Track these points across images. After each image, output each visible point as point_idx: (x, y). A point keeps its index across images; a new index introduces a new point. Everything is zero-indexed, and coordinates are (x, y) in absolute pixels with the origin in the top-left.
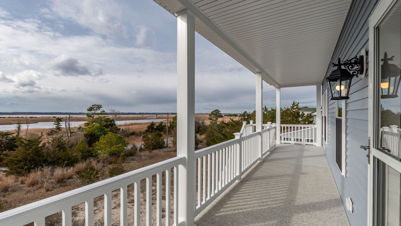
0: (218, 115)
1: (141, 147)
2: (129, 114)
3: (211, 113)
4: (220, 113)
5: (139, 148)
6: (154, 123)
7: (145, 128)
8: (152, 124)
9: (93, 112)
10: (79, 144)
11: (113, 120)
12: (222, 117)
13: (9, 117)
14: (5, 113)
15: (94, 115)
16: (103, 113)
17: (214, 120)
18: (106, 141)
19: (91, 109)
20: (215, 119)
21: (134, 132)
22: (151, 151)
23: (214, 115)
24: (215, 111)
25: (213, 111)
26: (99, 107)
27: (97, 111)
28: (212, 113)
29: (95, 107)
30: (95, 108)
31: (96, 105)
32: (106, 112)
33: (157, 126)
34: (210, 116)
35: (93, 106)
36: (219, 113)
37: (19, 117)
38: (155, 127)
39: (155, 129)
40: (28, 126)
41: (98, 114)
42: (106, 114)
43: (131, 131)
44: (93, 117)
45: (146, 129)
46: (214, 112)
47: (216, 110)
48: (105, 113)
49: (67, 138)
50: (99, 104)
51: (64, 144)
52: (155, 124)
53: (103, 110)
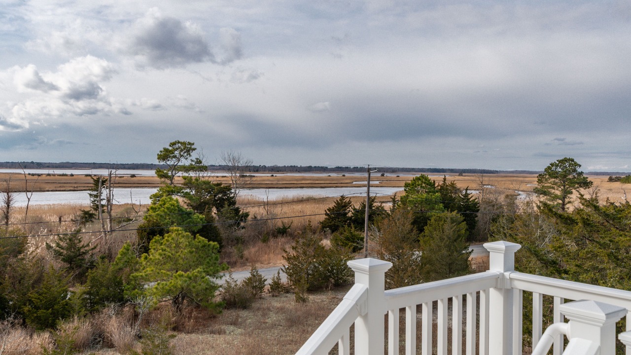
0: (570, 177)
1: (279, 279)
2: (309, 169)
3: (546, 170)
4: (579, 170)
5: (269, 281)
6: (348, 200)
7: (318, 214)
8: (342, 204)
9: (171, 162)
10: (119, 256)
11: (229, 188)
12: (586, 184)
13: (49, 175)
14: (49, 163)
15: (174, 172)
16: (199, 166)
17: (556, 197)
18: (160, 255)
19: (165, 155)
20: (558, 193)
21: (287, 226)
22: (306, 296)
23: (556, 177)
24: (560, 161)
25: (552, 165)
26: (188, 148)
27: (182, 159)
28: (550, 172)
29: (177, 149)
30: (177, 153)
31: (179, 142)
32: (205, 163)
33: (355, 209)
34: (540, 181)
35: (172, 144)
36: (575, 170)
37: (66, 175)
38: (350, 214)
39: (350, 218)
40: (29, 199)
41: (186, 169)
42: (205, 169)
43: (279, 224)
44: (171, 178)
45: (323, 218)
46: (557, 166)
47: (566, 160)
48: (203, 166)
49: (103, 234)
50: (187, 140)
51: (84, 253)
52: (350, 202)
53: (197, 159)
